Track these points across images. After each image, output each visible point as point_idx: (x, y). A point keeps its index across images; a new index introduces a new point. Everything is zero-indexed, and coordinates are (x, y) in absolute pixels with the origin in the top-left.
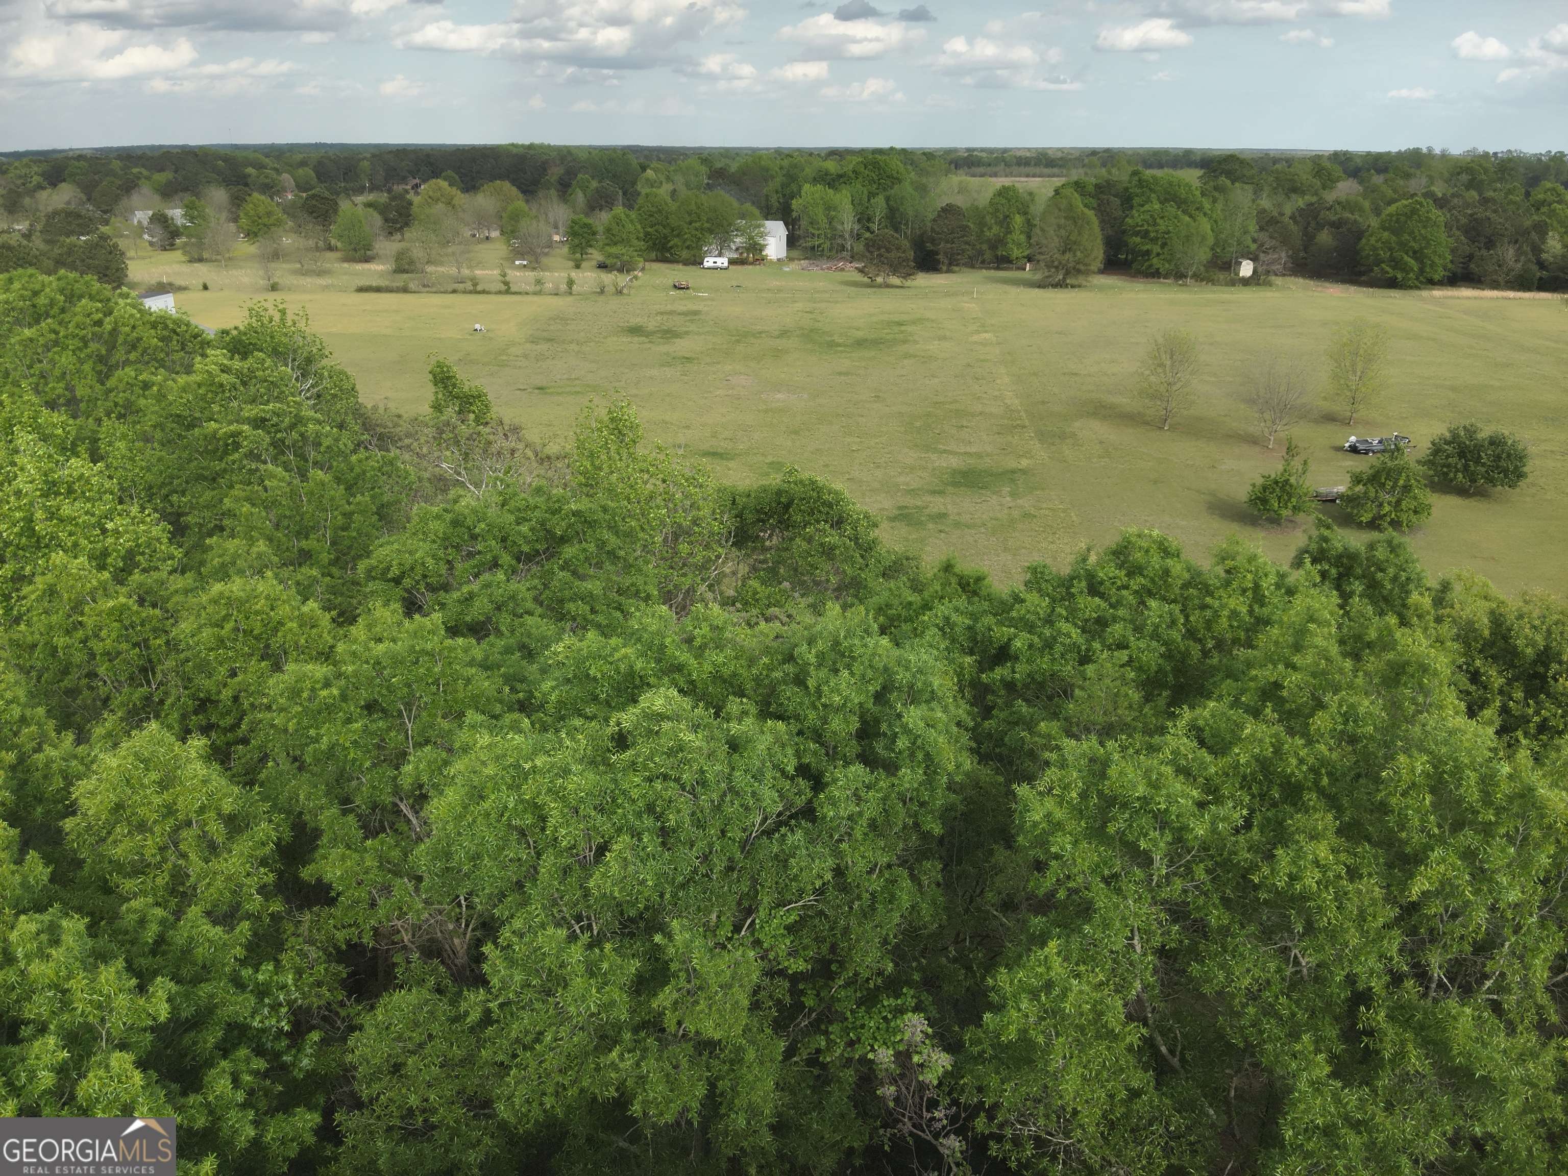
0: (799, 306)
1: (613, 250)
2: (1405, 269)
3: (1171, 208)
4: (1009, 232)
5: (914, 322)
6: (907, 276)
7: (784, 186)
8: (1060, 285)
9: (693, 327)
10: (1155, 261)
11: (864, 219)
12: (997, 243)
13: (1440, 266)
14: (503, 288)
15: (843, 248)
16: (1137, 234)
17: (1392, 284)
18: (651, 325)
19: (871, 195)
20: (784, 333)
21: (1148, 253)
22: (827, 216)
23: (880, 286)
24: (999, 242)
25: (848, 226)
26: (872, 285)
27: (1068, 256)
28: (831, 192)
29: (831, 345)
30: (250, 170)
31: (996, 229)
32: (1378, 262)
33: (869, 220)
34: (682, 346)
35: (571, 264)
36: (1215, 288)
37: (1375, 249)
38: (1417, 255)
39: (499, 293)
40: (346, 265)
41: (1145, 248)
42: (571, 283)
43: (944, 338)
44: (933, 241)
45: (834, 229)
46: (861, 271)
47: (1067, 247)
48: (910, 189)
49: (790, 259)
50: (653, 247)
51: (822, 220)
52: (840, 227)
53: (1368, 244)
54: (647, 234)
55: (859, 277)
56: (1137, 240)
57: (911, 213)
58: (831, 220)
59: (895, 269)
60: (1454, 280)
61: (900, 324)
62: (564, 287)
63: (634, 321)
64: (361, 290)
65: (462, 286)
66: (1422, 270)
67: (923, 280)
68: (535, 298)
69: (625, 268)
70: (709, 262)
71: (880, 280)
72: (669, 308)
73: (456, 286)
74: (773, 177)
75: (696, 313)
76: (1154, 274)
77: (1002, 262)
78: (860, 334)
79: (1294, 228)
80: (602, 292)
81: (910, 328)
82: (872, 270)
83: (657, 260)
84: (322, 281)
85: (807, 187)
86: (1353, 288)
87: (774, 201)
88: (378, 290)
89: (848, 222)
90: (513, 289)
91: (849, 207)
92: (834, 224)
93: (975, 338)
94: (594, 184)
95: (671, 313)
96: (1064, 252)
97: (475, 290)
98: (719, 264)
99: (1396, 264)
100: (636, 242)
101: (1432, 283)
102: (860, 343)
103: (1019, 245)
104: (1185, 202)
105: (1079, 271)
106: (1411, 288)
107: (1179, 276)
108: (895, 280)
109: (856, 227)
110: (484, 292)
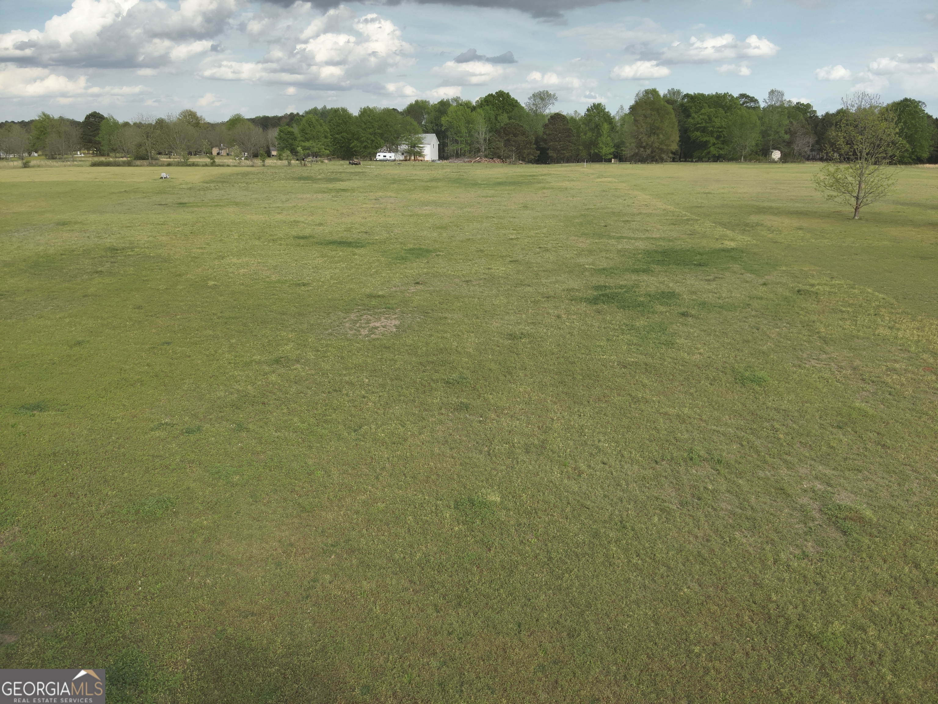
3: (722, 111)
4: (599, 135)
10: (712, 149)
12: (591, 144)
15: (479, 150)
16: (697, 130)
21: (706, 143)
22: (467, 127)
24: (593, 143)
25: (482, 135)
27: (653, 138)
28: (469, 111)
31: (590, 133)
41: (704, 139)
44: (545, 141)
45: (471, 136)
47: (653, 131)
49: (440, 160)
51: (464, 130)
52: (476, 135)
56: (698, 134)
58: (469, 130)
70: (380, 156)
89: (482, 131)
91: (482, 121)
92: (473, 133)
96: (650, 136)
98: (388, 158)
103: (607, 145)
104: (729, 108)
105: (662, 151)
109: (488, 136)
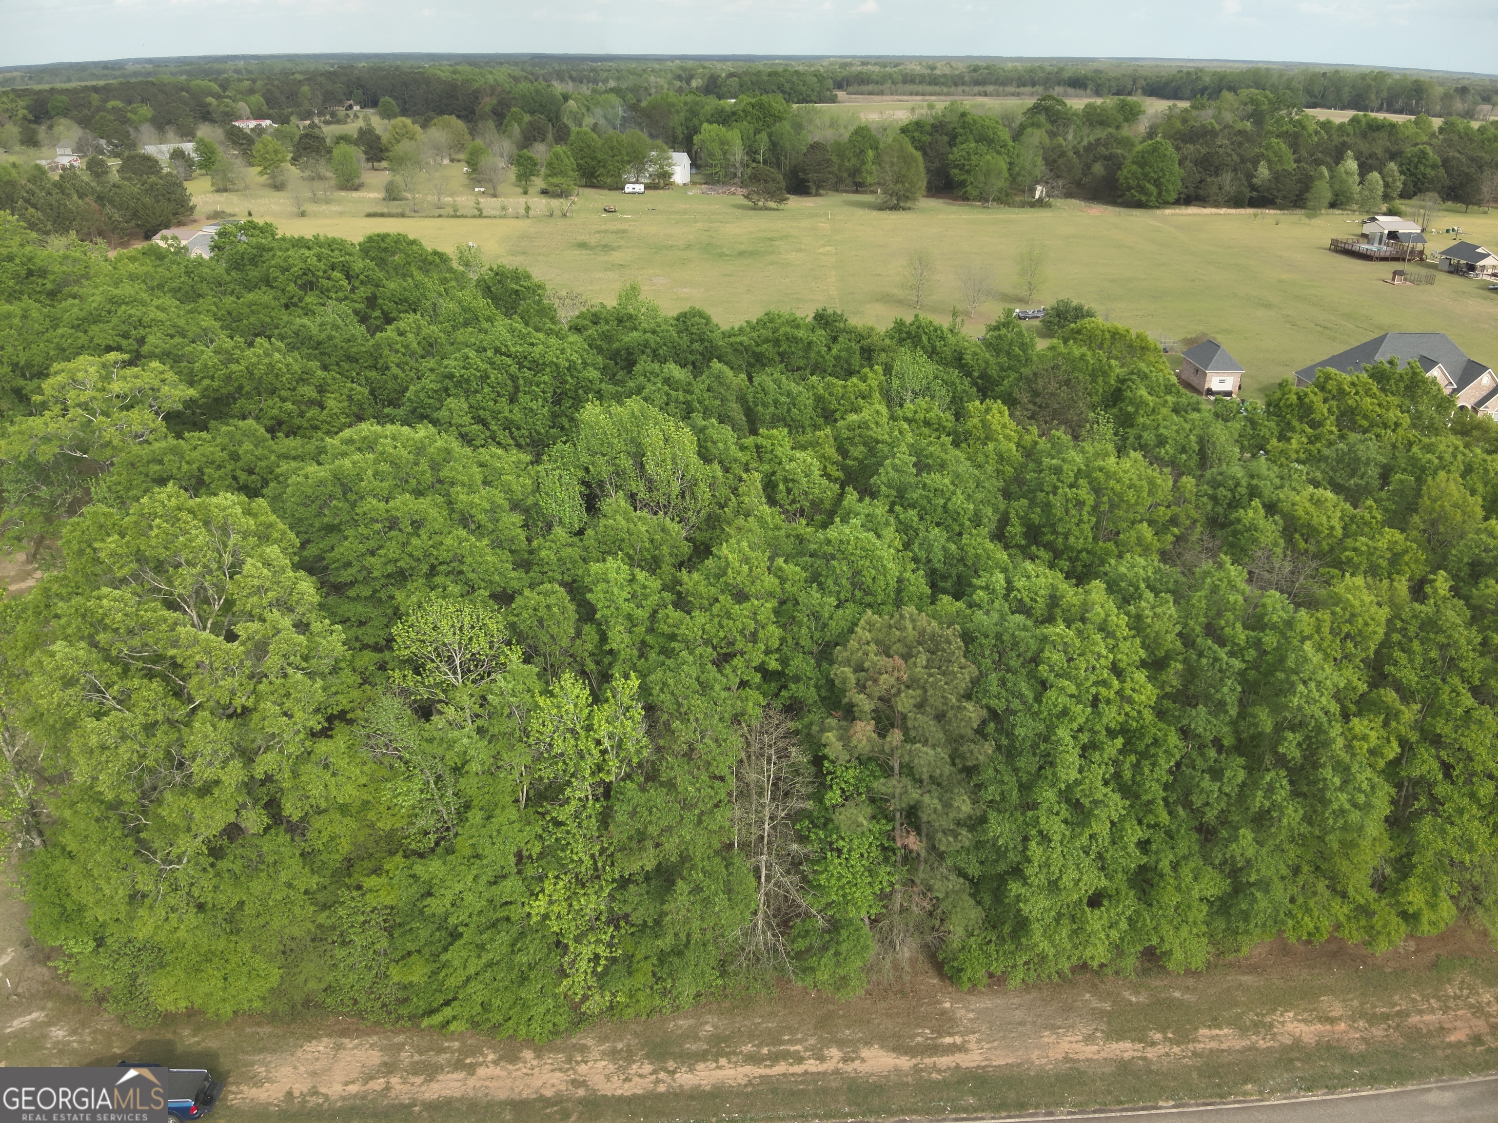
0: (699, 225)
1: (554, 180)
2: (1148, 194)
3: (983, 148)
4: (864, 163)
5: (781, 238)
6: (782, 200)
7: (687, 119)
8: (895, 208)
9: (622, 243)
10: (969, 188)
11: (751, 152)
12: (855, 172)
13: (1172, 192)
14: (477, 213)
15: (735, 175)
16: (956, 167)
17: (1140, 205)
18: (593, 241)
19: (757, 132)
20: (688, 247)
21: (964, 181)
22: (722, 149)
23: (761, 209)
24: (856, 170)
25: (738, 157)
26: (755, 208)
27: (899, 186)
28: (724, 129)
29: (721, 255)
30: (210, 99)
31: (854, 161)
32: (1129, 188)
33: (756, 152)
34: (617, 256)
35: (520, 190)
36: (1012, 209)
37: (1127, 178)
38: (1157, 183)
39: (474, 217)
40: (343, 193)
41: (962, 178)
42: (528, 209)
43: (800, 250)
44: (804, 171)
45: (726, 159)
46: (746, 197)
47: (899, 179)
48: (788, 127)
49: (693, 183)
50: (583, 175)
51: (718, 152)
52: (732, 158)
53: (1123, 174)
54: (578, 165)
55: (746, 202)
56: (956, 171)
57: (788, 146)
58: (725, 153)
59: (771, 195)
60: (1187, 200)
61: (771, 240)
62: (522, 211)
63: (581, 238)
64: (369, 215)
65: (442, 212)
66: (1160, 194)
67: (795, 203)
68: (502, 221)
69: (562, 194)
70: (629, 188)
71: (761, 204)
72: (603, 227)
73: (438, 212)
74: (678, 112)
75: (624, 231)
76: (965, 198)
77: (859, 187)
78: (742, 247)
79: (1075, 160)
80: (551, 215)
81: (777, 243)
82: (755, 197)
83: (586, 186)
84: (335, 208)
85: (705, 125)
86: (1110, 208)
87: (680, 132)
88: (382, 215)
89: (738, 154)
90: (485, 213)
91: (739, 142)
92: (728, 155)
93: (821, 250)
94: (527, 118)
95: (606, 231)
96: (897, 183)
97: (456, 215)
98: (637, 190)
99: (1142, 190)
100: (571, 173)
101: (1165, 204)
102: (741, 254)
103: (869, 174)
104: (992, 141)
105: (907, 198)
106: (1152, 207)
107: (983, 198)
108: (772, 204)
109: (746, 158)
110: (462, 216)
